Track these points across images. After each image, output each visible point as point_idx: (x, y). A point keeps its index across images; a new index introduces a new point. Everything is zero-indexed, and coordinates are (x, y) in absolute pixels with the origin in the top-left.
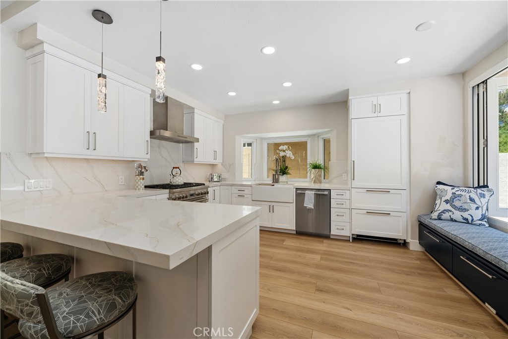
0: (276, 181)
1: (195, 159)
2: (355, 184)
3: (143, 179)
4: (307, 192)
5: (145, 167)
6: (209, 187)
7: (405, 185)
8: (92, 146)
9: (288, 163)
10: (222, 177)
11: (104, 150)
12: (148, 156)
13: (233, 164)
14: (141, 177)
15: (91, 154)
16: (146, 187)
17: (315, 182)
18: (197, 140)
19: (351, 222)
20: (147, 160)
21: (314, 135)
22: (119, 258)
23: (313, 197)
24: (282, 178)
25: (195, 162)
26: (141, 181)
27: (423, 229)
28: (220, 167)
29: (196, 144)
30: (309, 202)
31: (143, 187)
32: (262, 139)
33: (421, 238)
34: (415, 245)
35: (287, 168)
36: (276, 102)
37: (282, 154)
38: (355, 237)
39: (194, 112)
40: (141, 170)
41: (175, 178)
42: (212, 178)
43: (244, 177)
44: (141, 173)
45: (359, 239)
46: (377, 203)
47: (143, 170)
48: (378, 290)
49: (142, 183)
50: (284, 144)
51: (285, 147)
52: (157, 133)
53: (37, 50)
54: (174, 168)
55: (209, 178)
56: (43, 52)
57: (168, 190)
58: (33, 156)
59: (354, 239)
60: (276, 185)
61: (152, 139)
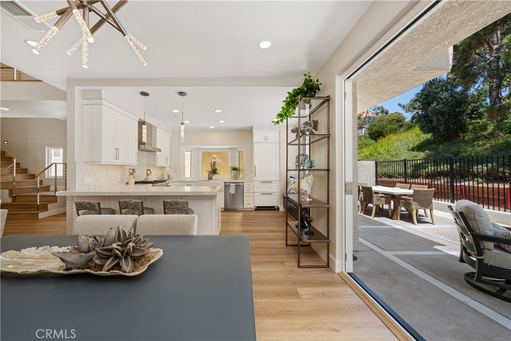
0: (210, 178)
1: (157, 164)
2: (256, 179)
3: (134, 177)
4: (231, 184)
7: (277, 179)
8: (117, 157)
9: (217, 167)
10: (171, 176)
12: (137, 162)
13: (178, 167)
15: (117, 162)
16: (135, 183)
17: (234, 179)
18: (159, 150)
19: (254, 200)
20: (135, 165)
21: (233, 148)
23: (234, 187)
24: (214, 177)
25: (156, 166)
26: (133, 179)
27: (286, 199)
28: (168, 169)
29: (158, 153)
30: (232, 190)
32: (198, 149)
33: (285, 205)
34: (282, 209)
35: (216, 169)
36: (212, 127)
37: (213, 160)
38: (256, 208)
39: (156, 130)
41: (149, 177)
42: (164, 177)
43: (186, 176)
44: (132, 174)
45: (258, 209)
46: (266, 188)
47: (132, 172)
48: (264, 223)
49: (133, 181)
50: (214, 153)
51: (215, 156)
54: (147, 170)
57: (152, 184)
58: (87, 163)
59: (255, 209)
60: (211, 181)
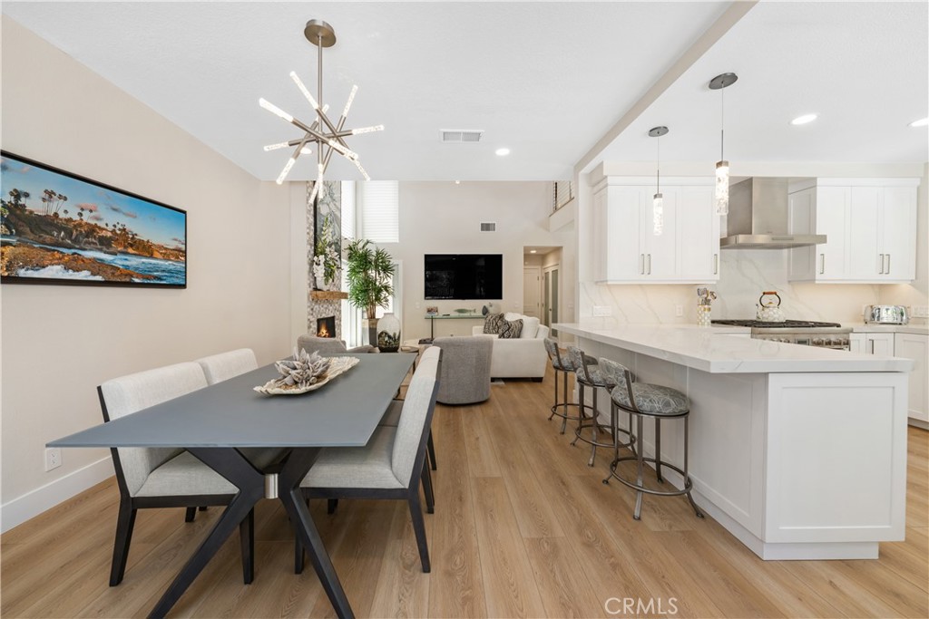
1: (818, 276)
3: (709, 309)
5: (712, 293)
6: (852, 332)
8: (646, 271)
11: (660, 274)
12: (717, 277)
14: (706, 306)
15: (645, 279)
16: (713, 322)
18: (823, 239)
20: (715, 283)
22: (674, 363)
25: (817, 282)
26: (706, 312)
29: (820, 248)
31: (709, 321)
39: (815, 186)
40: (706, 297)
41: (766, 310)
42: (873, 316)
44: (707, 302)
47: (709, 298)
49: (707, 317)
52: (733, 239)
53: (601, 185)
54: (764, 293)
55: (864, 316)
56: (606, 185)
57: (750, 329)
58: (598, 284)
61: (723, 250)
